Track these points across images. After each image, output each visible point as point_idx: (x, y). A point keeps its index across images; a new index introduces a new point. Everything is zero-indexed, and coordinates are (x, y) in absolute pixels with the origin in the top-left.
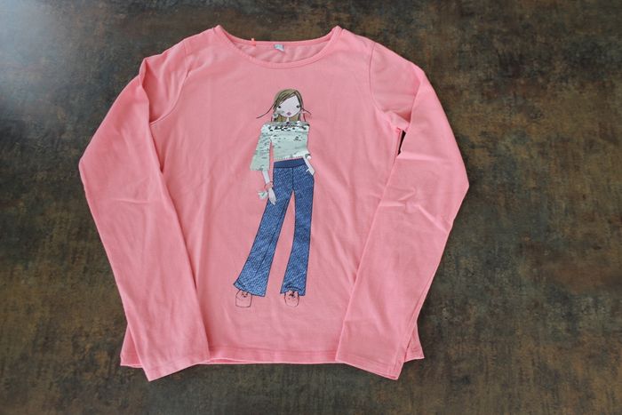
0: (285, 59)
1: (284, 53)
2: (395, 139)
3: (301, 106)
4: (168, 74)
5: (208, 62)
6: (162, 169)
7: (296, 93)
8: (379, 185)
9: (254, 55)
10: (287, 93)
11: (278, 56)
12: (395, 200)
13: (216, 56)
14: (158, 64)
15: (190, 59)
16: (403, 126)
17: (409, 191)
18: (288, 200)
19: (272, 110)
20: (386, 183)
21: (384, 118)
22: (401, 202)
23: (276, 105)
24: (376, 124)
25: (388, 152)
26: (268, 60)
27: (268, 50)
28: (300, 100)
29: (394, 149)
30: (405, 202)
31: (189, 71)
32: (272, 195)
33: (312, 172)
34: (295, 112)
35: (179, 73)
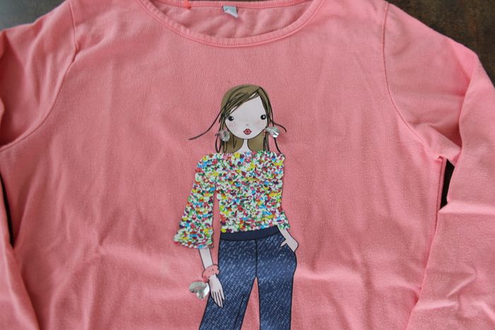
0: (241, 30)
1: (238, 20)
2: (434, 176)
3: (268, 116)
4: (40, 57)
5: (110, 35)
6: (12, 239)
7: (260, 92)
8: (413, 266)
9: (187, 25)
10: (244, 91)
11: (229, 26)
12: (442, 296)
13: (123, 27)
14: (25, 39)
15: (79, 32)
16: (450, 153)
17: (464, 275)
18: (246, 296)
19: (217, 125)
20: (425, 263)
21: (414, 137)
22: (452, 298)
23: (225, 115)
24: (401, 150)
25: (423, 201)
26: (211, 32)
27: (210, 15)
28: (267, 105)
29: (434, 194)
30: (457, 296)
31: (77, 52)
32: (217, 286)
33: (293, 246)
34: (258, 127)
35: (61, 55)
